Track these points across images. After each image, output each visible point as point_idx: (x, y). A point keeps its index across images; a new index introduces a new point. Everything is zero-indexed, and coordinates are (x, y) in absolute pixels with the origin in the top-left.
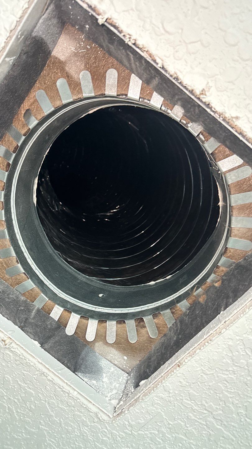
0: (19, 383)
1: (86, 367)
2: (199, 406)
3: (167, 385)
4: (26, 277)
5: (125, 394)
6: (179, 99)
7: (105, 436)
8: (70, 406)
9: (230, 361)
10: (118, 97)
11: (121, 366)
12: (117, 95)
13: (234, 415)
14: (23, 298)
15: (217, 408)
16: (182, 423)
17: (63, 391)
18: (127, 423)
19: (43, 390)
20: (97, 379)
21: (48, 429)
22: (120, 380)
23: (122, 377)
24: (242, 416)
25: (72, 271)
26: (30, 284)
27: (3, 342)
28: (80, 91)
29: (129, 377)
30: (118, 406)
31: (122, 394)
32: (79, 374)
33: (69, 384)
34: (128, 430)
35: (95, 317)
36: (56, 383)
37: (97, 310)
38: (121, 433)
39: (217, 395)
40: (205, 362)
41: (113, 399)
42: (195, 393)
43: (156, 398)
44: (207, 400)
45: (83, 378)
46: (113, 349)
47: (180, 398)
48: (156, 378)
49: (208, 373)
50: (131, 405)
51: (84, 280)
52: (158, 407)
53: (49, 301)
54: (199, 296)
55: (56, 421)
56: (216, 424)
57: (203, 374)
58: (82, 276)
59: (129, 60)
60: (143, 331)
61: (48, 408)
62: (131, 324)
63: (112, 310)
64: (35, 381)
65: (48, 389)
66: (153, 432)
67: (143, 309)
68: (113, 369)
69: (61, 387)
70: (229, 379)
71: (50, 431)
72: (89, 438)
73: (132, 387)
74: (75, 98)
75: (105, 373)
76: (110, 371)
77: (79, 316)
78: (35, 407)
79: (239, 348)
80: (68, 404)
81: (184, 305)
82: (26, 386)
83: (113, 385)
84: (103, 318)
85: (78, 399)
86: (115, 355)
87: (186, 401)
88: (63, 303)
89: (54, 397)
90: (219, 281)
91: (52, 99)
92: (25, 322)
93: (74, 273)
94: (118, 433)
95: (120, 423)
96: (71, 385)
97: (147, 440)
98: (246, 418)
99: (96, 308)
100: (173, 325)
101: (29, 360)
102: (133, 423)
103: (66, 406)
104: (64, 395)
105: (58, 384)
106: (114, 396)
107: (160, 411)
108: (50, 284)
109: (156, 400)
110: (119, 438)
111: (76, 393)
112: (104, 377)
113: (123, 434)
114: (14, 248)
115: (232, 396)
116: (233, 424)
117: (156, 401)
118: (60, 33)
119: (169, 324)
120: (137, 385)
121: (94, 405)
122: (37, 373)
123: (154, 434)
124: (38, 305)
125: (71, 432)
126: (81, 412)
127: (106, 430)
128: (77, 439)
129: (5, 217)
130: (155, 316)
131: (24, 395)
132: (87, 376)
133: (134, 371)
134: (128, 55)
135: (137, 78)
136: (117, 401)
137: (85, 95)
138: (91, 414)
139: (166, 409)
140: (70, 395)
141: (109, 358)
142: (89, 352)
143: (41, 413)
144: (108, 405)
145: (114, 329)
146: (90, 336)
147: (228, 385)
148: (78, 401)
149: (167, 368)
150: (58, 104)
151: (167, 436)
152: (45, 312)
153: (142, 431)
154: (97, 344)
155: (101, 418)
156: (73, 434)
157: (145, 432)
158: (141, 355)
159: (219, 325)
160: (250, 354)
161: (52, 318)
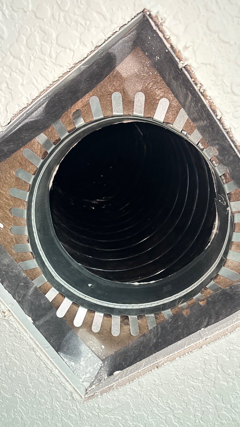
0: (7, 352)
1: (68, 349)
2: (164, 403)
3: (142, 381)
4: (32, 256)
5: (98, 379)
7: (74, 413)
8: (49, 382)
9: (202, 372)
10: (164, 123)
11: (97, 353)
13: (191, 416)
14: (24, 275)
15: (179, 408)
16: (145, 415)
17: (47, 367)
19: (28, 363)
20: (75, 362)
21: (22, 398)
22: (95, 366)
23: (97, 364)
24: (198, 418)
25: (67, 257)
26: (33, 264)
27: (3, 314)
29: (103, 365)
30: (90, 389)
31: (94, 379)
32: (61, 354)
33: (53, 362)
34: (96, 412)
35: (85, 305)
36: (42, 360)
37: (86, 299)
38: (88, 413)
39: (182, 398)
40: (181, 369)
41: (86, 381)
42: (164, 392)
43: (129, 390)
44: (173, 400)
45: (63, 358)
46: (94, 337)
47: (150, 393)
48: (132, 373)
49: (181, 378)
50: (105, 391)
51: (76, 267)
52: (129, 397)
53: (48, 283)
54: (182, 309)
55: (31, 391)
56: (174, 421)
57: (176, 378)
58: (75, 263)
59: (186, 98)
60: (126, 328)
61: (28, 379)
63: (100, 302)
64: (23, 354)
65: (33, 363)
66: (117, 417)
68: (90, 354)
69: (46, 364)
70: (196, 386)
71: (23, 400)
72: (58, 412)
73: (106, 374)
74: (126, 113)
75: (83, 357)
76: (87, 356)
77: (71, 302)
78: (16, 376)
79: (212, 363)
80: (47, 380)
81: (167, 313)
82: (13, 356)
83: (88, 369)
84: (92, 308)
86: (95, 342)
87: (154, 397)
88: (59, 286)
89: (37, 371)
90: (203, 300)
91: (104, 108)
92: (23, 298)
93: (68, 259)
94: (86, 412)
95: (90, 404)
96: (55, 364)
97: (110, 423)
98: (200, 421)
99: (86, 297)
100: (154, 328)
101: (23, 334)
102: (102, 407)
103: (45, 381)
104: (47, 371)
105: (43, 361)
106: (87, 379)
107: (129, 401)
108: (49, 266)
109: (129, 391)
110: (86, 417)
111: (57, 371)
112: (82, 360)
113: (90, 414)
115: (194, 400)
116: (188, 423)
117: (129, 392)
118: (129, 54)
119: (150, 327)
120: (111, 374)
121: (70, 384)
122: (27, 347)
123: (118, 419)
124: (36, 283)
125: (43, 404)
126: (58, 389)
127: (76, 409)
128: (47, 411)
129: (28, 198)
130: (140, 317)
131: (8, 364)
132: (67, 357)
133: (108, 360)
134: (187, 94)
135: (185, 113)
136: (89, 384)
137: (135, 114)
138: (66, 392)
139: (135, 400)
140: (52, 373)
141: (88, 344)
142: (72, 336)
143: (20, 383)
144: (81, 386)
145: (101, 320)
146: (78, 321)
147: (194, 391)
148: (58, 378)
150: (109, 114)
151: (128, 423)
152: (41, 292)
153: (108, 415)
154: (81, 330)
155: (75, 398)
156: (44, 406)
157: (110, 416)
158: (118, 347)
159: (200, 341)
160: (220, 370)
161: (47, 299)
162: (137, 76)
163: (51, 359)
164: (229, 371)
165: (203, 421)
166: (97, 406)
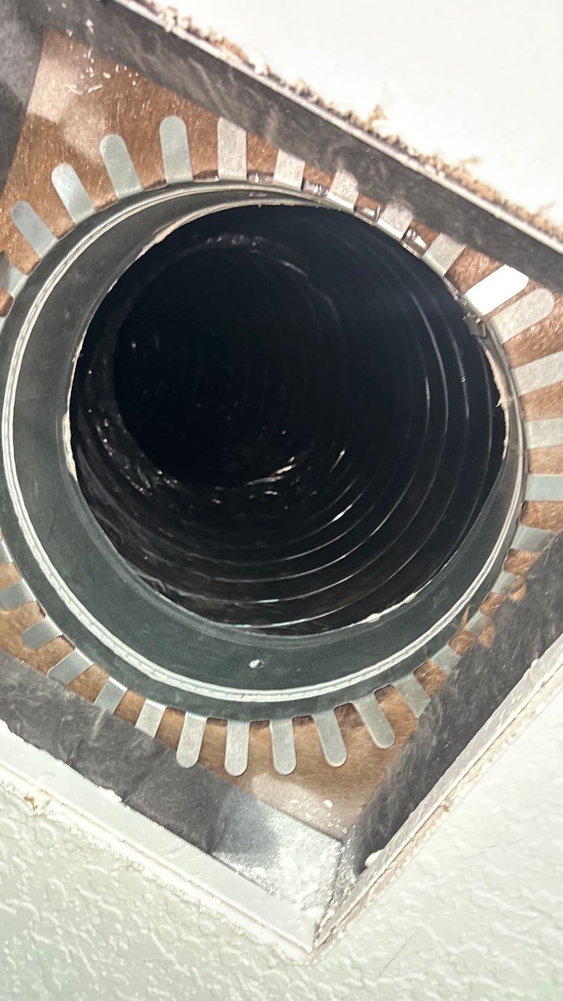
0: (83, 892)
1: (236, 837)
3: (425, 860)
4: (67, 644)
5: (338, 891)
6: (336, 153)
8: (207, 935)
10: (197, 181)
11: (322, 826)
12: (195, 177)
14: (68, 694)
16: (481, 949)
17: (183, 901)
18: (347, 961)
19: (138, 904)
20: (266, 863)
22: (323, 858)
23: (325, 852)
25: (184, 618)
26: (81, 659)
27: (29, 803)
28: (107, 185)
29: (343, 849)
30: (323, 923)
31: (330, 893)
32: (222, 856)
33: (197, 882)
34: (354, 978)
35: (242, 716)
36: (164, 885)
37: (247, 699)
38: (338, 987)
41: (311, 905)
42: (499, 871)
43: (406, 894)
44: (531, 884)
45: (231, 865)
46: (296, 787)
47: (465, 886)
48: (399, 846)
50: (351, 916)
51: (213, 633)
52: (415, 915)
53: (130, 693)
54: (477, 630)
55: (181, 972)
57: (509, 823)
58: (208, 625)
59: (201, 83)
60: (358, 734)
61: (159, 945)
62: (327, 720)
63: (281, 694)
64: (117, 884)
66: (413, 976)
67: (353, 682)
68: (302, 834)
69: (179, 893)
73: (351, 871)
74: (99, 202)
75: (283, 846)
76: (294, 841)
77: (204, 719)
78: (129, 944)
80: (201, 931)
81: (445, 660)
82: (99, 897)
83: (307, 872)
84: (259, 716)
85: (223, 916)
86: (301, 799)
87: (480, 893)
89: (167, 917)
90: (521, 586)
91: (49, 217)
92: (79, 749)
93: (188, 622)
94: (332, 987)
95: (331, 964)
96: (205, 886)
99: (244, 695)
100: (427, 709)
101: (93, 837)
102: (362, 960)
103: (199, 937)
104: (188, 910)
105: (169, 887)
106: (313, 900)
107: (422, 924)
108: (129, 654)
109: (407, 897)
111: (216, 902)
112: (283, 855)
113: (343, 988)
117: (408, 900)
118: (36, 58)
119: (418, 710)
120: (361, 868)
121: (263, 926)
122: (117, 865)
123: (419, 982)
124: (105, 705)
125: (221, 996)
126: (236, 947)
127: (302, 985)
130: (380, 694)
131: (97, 921)
132: (240, 859)
133: (352, 833)
134: (193, 69)
135: (233, 127)
136: (321, 910)
137: (120, 192)
138: (259, 948)
139: (433, 917)
140: (202, 910)
141: (290, 809)
142: (238, 801)
143: (146, 959)
144: (300, 922)
145: (290, 739)
146: (235, 762)
148: (224, 920)
149: (422, 817)
150: (63, 225)
151: (449, 984)
152: (123, 721)
153: (387, 977)
154: (257, 780)
155: (283, 957)
157: (395, 979)
158: (363, 792)
159: (530, 696)
161: (141, 733)
162: (81, 100)
163: (189, 877)
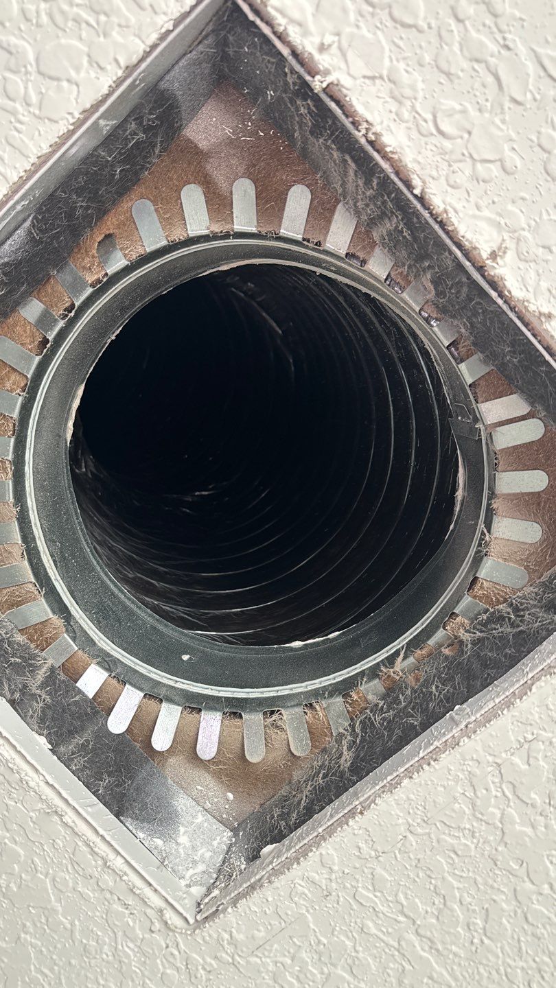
1: (144, 807)
2: (391, 904)
3: (328, 854)
4: (36, 592)
5: (224, 873)
6: (429, 267)
7: (172, 965)
8: (103, 890)
9: (469, 808)
10: (304, 243)
11: (218, 814)
12: (303, 240)
13: (459, 929)
14: (21, 639)
15: (427, 912)
16: (347, 942)
17: (93, 853)
19: (46, 848)
20: (165, 837)
21: (39, 943)
22: (215, 843)
23: (218, 838)
24: (476, 931)
26: (40, 610)
28: (229, 217)
29: (234, 839)
30: (206, 900)
31: (215, 876)
32: (129, 822)
33: (108, 838)
34: (227, 953)
35: (175, 699)
36: (80, 834)
37: (179, 686)
38: (209, 960)
39: (431, 883)
40: (416, 807)
41: (196, 883)
42: (386, 875)
43: (301, 882)
44: (409, 892)
45: (134, 831)
46: (206, 775)
47: (353, 884)
49: (419, 830)
50: (242, 897)
52: (302, 902)
53: (80, 652)
54: (406, 672)
55: (62, 923)
56: (419, 948)
57: (408, 834)
61: (50, 891)
62: (254, 719)
63: (212, 690)
64: (32, 825)
65: (59, 845)
66: (281, 959)
67: (280, 694)
68: (201, 817)
69: (91, 844)
70: (462, 847)
71: (43, 949)
72: (133, 968)
73: (242, 859)
75: (183, 825)
76: (193, 823)
77: (141, 694)
79: (490, 782)
80: (98, 885)
81: (371, 690)
82: (8, 835)
83: (199, 853)
84: (192, 704)
85: (125, 874)
86: (206, 784)
87: (364, 892)
89: (70, 866)
90: (453, 644)
91: (166, 223)
92: (23, 691)
93: (129, 604)
94: (203, 959)
95: (211, 936)
96: (113, 843)
97: (264, 979)
98: (484, 938)
100: (345, 729)
101: (26, 775)
102: (240, 937)
103: (93, 890)
104: (93, 862)
105: (83, 837)
106: (199, 879)
107: (304, 912)
108: (81, 617)
109: (300, 885)
110: (202, 972)
111: (119, 861)
112: (181, 833)
113: (213, 962)
114: (20, 524)
115: (461, 886)
116: (453, 947)
117: (300, 888)
118: (208, 96)
119: (337, 728)
120: (254, 856)
121: (156, 890)
122: (40, 806)
123: (283, 965)
124: (50, 659)
125: (94, 953)
126: (126, 906)
127: (176, 953)
128: (105, 971)
129: (13, 453)
130: (308, 708)
132: (144, 827)
133: (247, 827)
136: (203, 890)
138: (149, 911)
139: (317, 908)
140: (108, 864)
141: (194, 793)
142: (152, 775)
144: (185, 896)
146: (161, 740)
147: (456, 861)
148: (125, 878)
150: (178, 235)
151: (311, 971)
152: (66, 677)
153: (257, 956)
154: (172, 761)
155: (170, 923)
156: (98, 957)
157: (263, 959)
158: (265, 792)
159: (454, 731)
160: (510, 796)
161: (80, 692)
162: (231, 143)
163: (102, 832)
164: (533, 795)
165: (489, 938)
166: (226, 936)
